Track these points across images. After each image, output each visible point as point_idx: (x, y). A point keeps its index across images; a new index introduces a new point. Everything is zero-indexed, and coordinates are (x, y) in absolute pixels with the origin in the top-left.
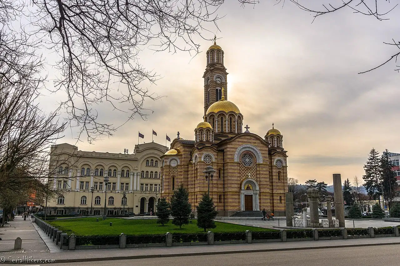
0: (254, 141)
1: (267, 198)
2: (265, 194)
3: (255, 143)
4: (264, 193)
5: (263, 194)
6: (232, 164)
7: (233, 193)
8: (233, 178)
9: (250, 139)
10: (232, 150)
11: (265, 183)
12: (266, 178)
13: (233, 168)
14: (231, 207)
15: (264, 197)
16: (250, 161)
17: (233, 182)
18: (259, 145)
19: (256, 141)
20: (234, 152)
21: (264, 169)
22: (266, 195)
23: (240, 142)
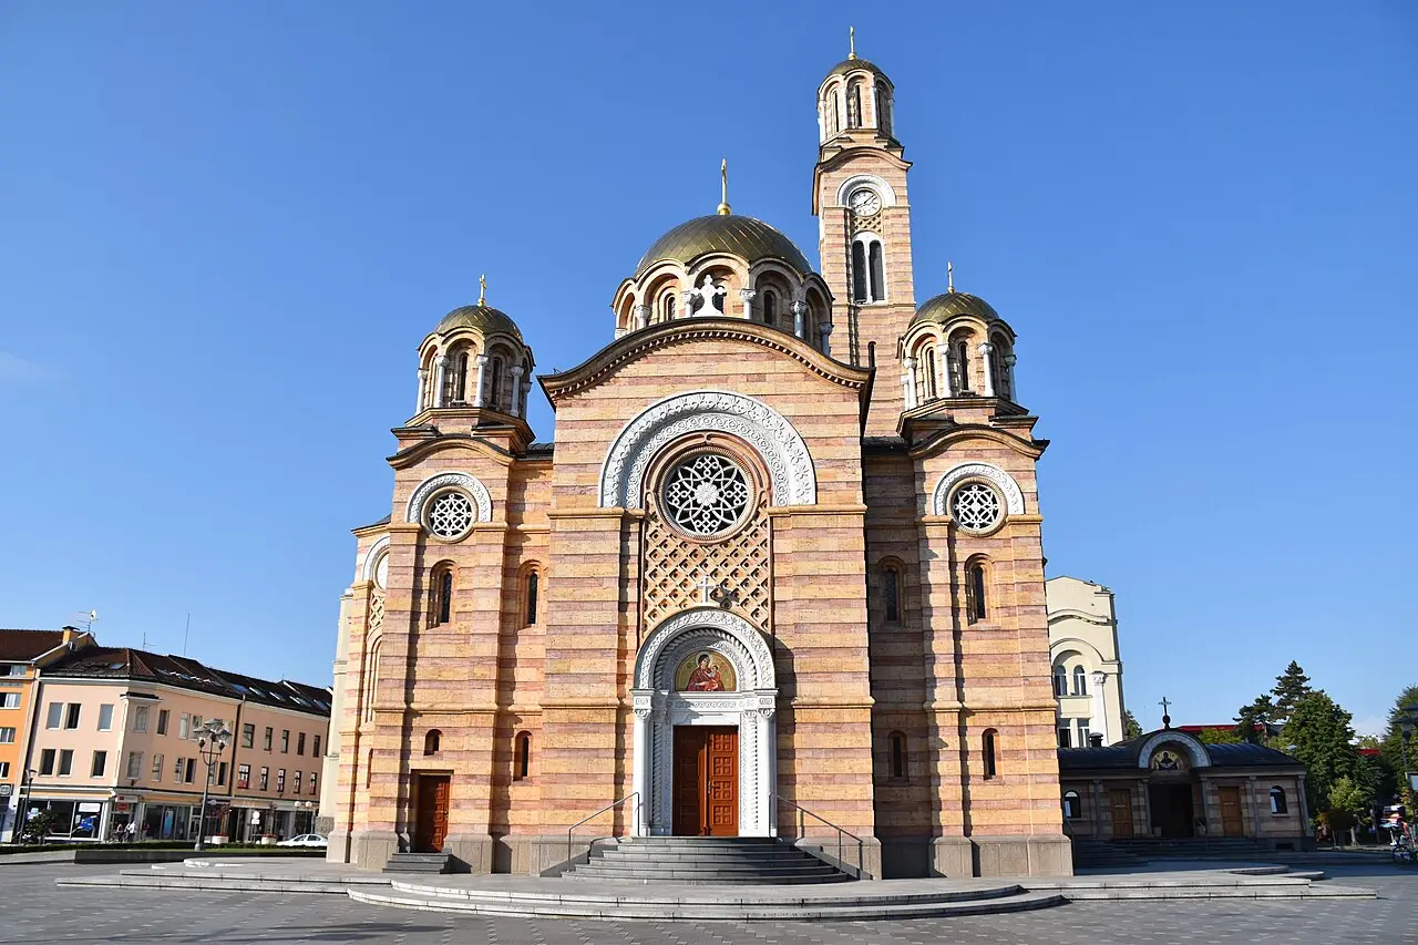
0: (752, 367)
1: (845, 740)
2: (830, 716)
3: (761, 377)
4: (818, 706)
5: (817, 715)
6: (581, 524)
7: (576, 715)
8: (581, 617)
9: (722, 357)
10: (585, 435)
11: (833, 639)
12: (845, 603)
13: (585, 547)
14: (562, 807)
15: (828, 740)
16: (731, 501)
17: (580, 642)
18: (786, 388)
19: (765, 366)
20: (595, 447)
21: (830, 543)
22: (836, 726)
23: (650, 379)
